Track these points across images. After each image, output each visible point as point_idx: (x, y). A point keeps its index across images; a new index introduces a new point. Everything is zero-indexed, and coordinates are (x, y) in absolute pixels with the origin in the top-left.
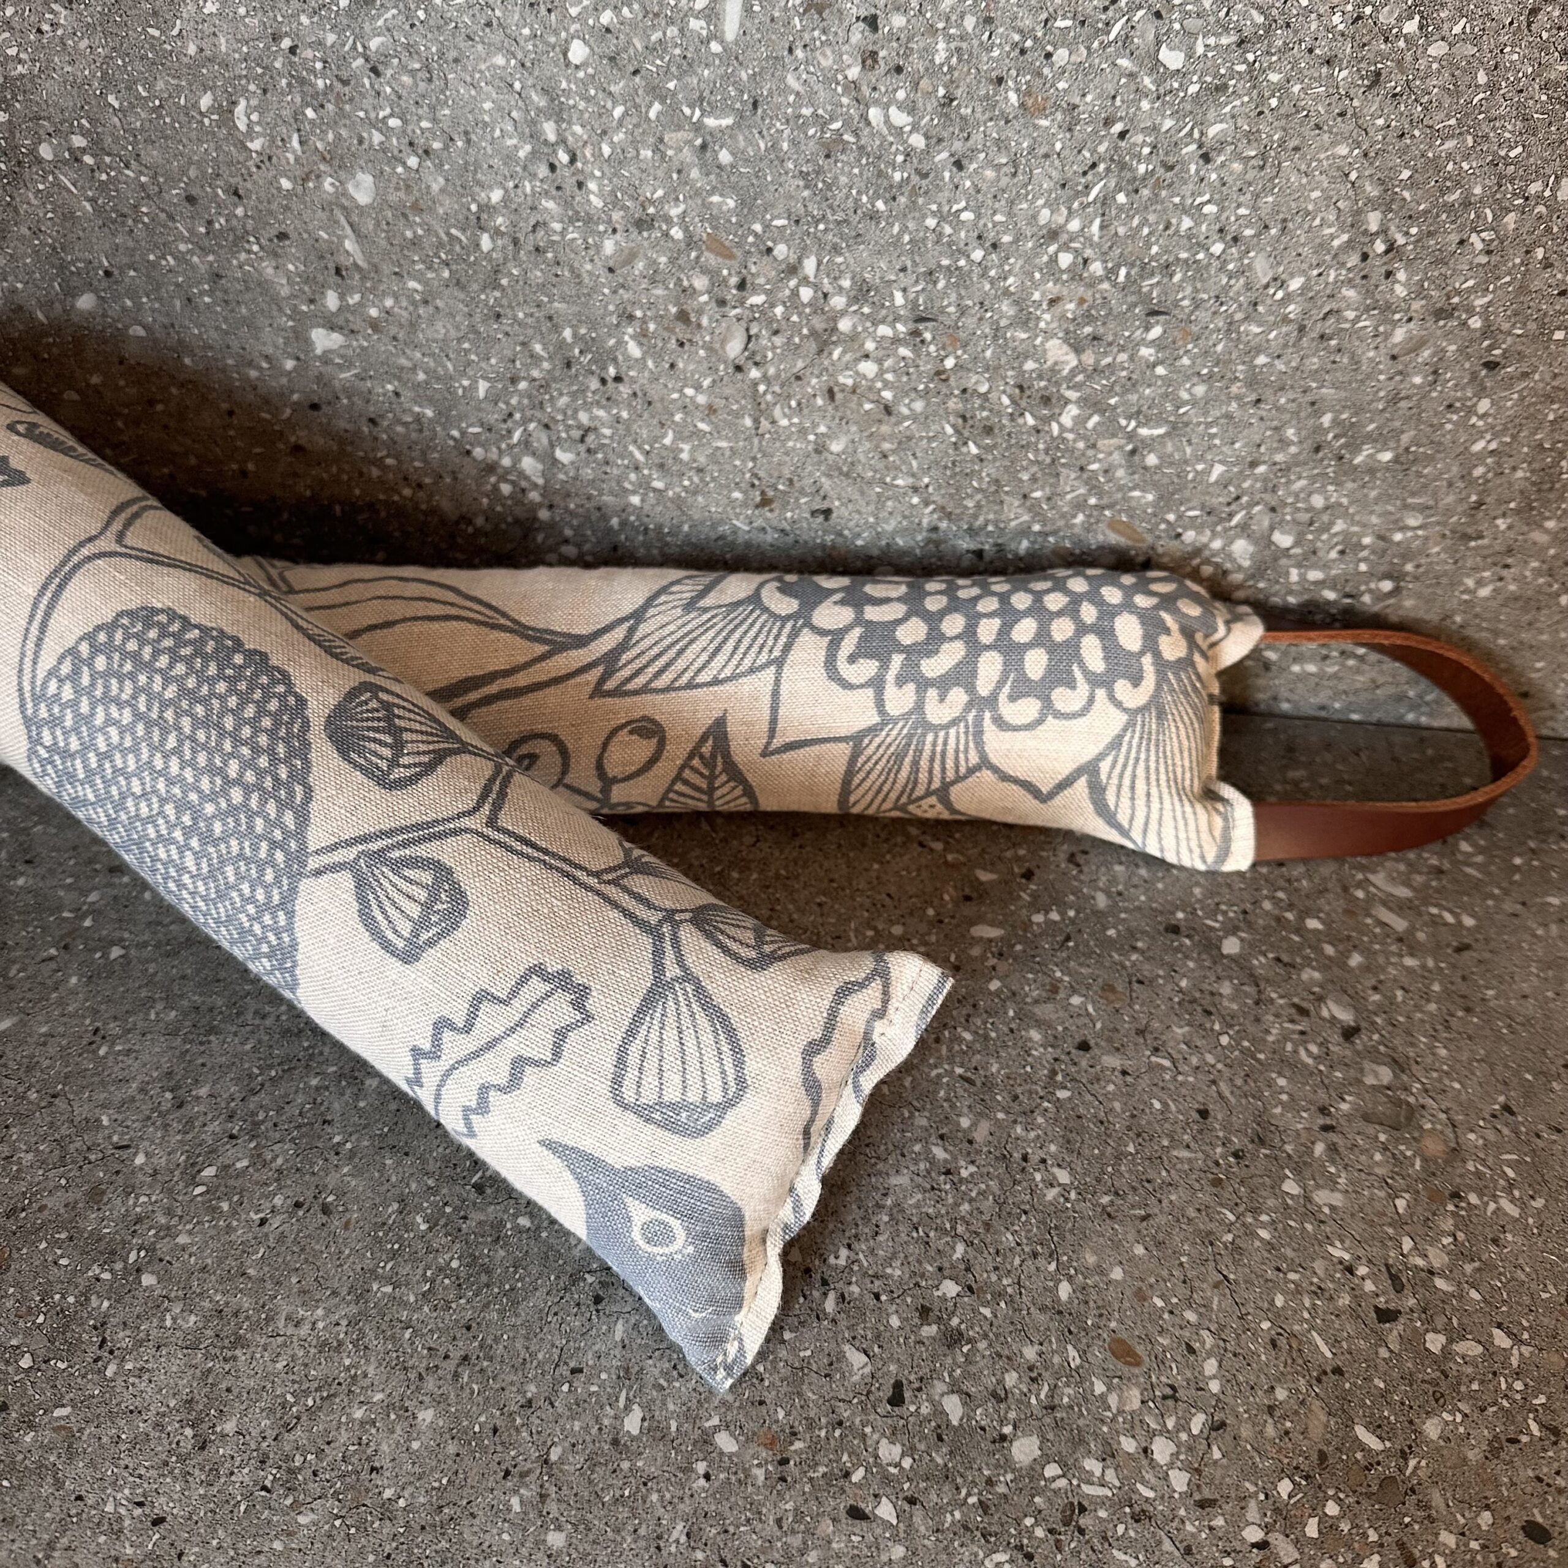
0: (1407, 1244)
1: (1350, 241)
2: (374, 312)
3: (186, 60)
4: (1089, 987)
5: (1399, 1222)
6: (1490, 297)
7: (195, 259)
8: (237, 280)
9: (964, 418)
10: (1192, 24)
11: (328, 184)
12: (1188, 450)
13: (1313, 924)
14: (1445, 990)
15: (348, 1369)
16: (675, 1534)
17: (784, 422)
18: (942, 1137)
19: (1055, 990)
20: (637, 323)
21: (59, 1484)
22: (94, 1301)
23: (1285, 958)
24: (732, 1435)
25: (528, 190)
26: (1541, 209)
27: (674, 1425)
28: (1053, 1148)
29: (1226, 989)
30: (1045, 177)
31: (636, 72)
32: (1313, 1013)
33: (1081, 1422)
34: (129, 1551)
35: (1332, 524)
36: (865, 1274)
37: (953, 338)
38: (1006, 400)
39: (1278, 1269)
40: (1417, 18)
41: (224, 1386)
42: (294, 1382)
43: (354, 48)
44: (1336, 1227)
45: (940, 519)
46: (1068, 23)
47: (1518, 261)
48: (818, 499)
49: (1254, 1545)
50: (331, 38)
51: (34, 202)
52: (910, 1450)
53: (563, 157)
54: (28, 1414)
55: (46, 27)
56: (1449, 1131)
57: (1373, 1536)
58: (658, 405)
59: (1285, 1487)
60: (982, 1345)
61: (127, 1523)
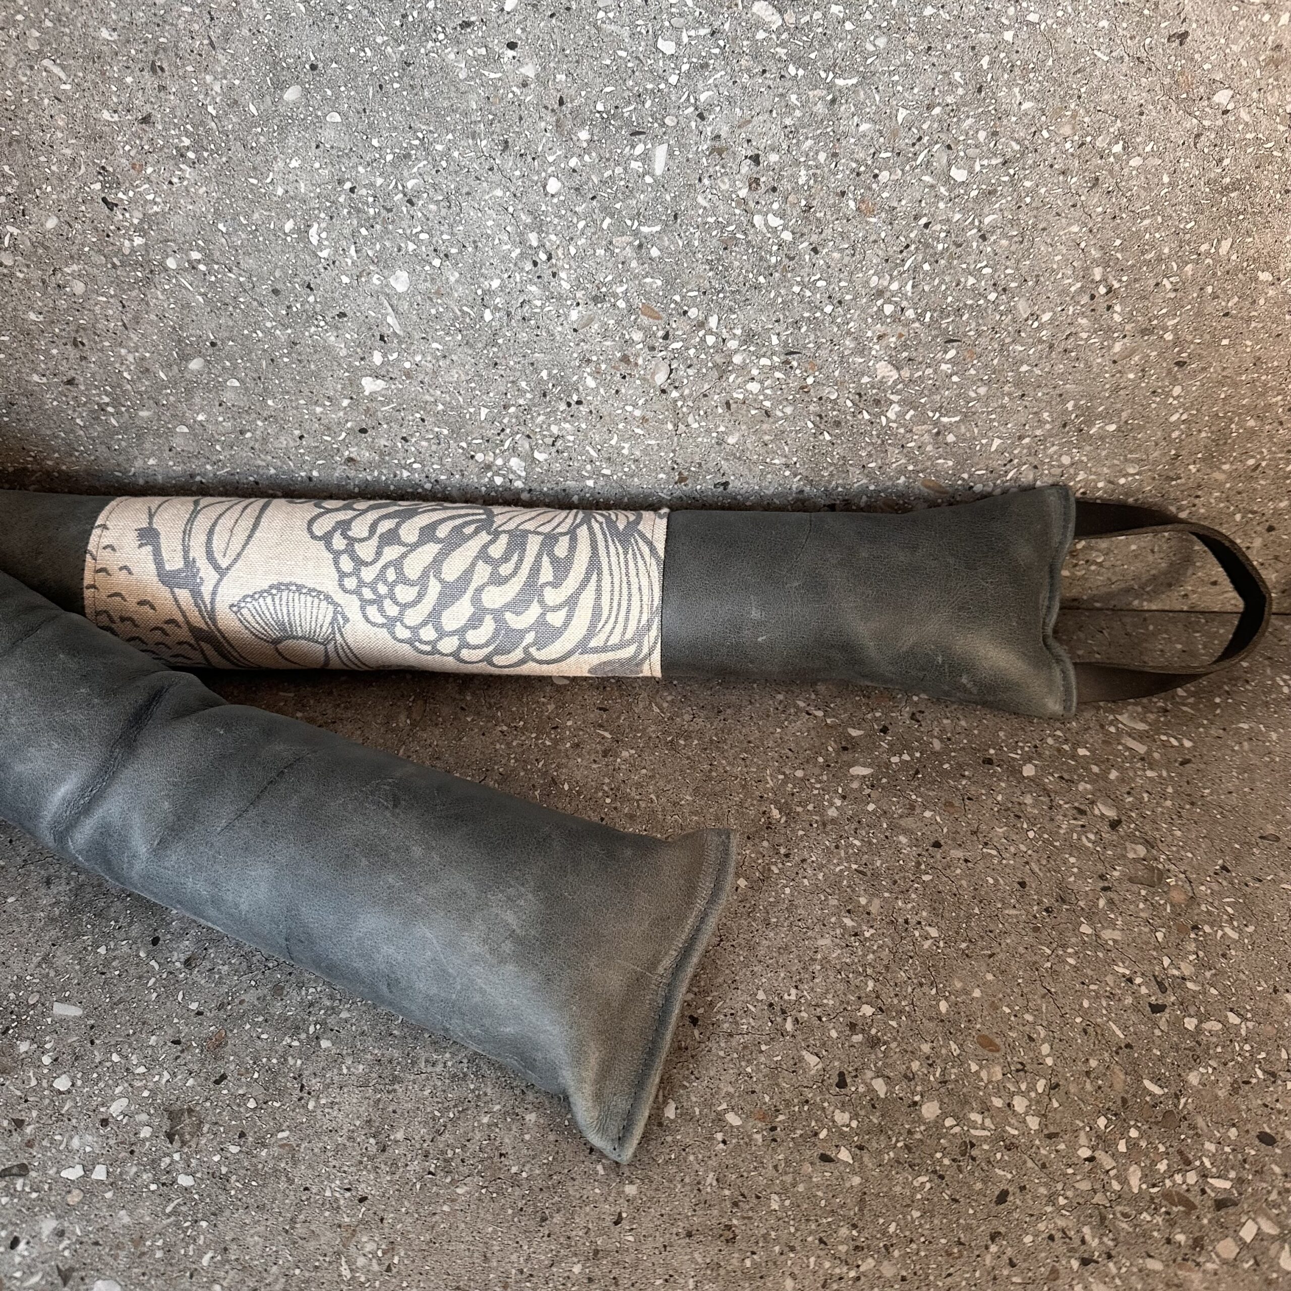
0: (1166, 962)
1: (1082, 287)
2: (407, 365)
3: (275, 199)
4: (935, 804)
5: (1159, 947)
6: (1178, 319)
7: (278, 332)
8: (309, 346)
9: (820, 416)
10: (972, 152)
11: (375, 279)
12: (976, 430)
13: (1082, 752)
14: (1176, 791)
15: (473, 1091)
16: (709, 1181)
17: (696, 425)
18: (849, 911)
19: (913, 808)
20: (593, 365)
21: (290, 1181)
22: (291, 1061)
23: (1066, 776)
24: (736, 1114)
25: (518, 280)
26: (1209, 261)
27: (697, 1110)
28: (924, 914)
29: (1028, 800)
30: (874, 256)
31: (593, 198)
32: (1089, 812)
33: (965, 1090)
34: (347, 1220)
35: (1077, 474)
36: (810, 1005)
37: (813, 364)
38: (849, 404)
39: (1083, 983)
40: (1121, 142)
41: (390, 1109)
42: (438, 1103)
43: (396, 186)
44: (1118, 954)
45: (805, 485)
46: (889, 154)
47: (1195, 295)
48: (719, 475)
49: (1086, 1160)
50: (379, 181)
51: (161, 297)
52: (855, 1116)
53: (543, 256)
54: (260, 1138)
55: (175, 180)
56: (1187, 885)
57: (1162, 1149)
58: (607, 418)
59: (1102, 1122)
60: (893, 1045)
61: (342, 1202)
